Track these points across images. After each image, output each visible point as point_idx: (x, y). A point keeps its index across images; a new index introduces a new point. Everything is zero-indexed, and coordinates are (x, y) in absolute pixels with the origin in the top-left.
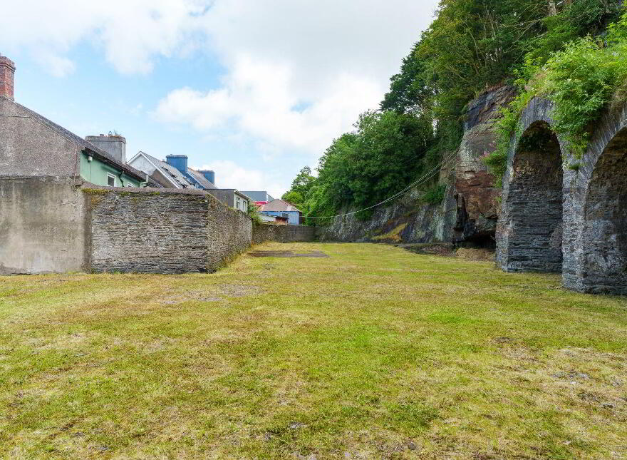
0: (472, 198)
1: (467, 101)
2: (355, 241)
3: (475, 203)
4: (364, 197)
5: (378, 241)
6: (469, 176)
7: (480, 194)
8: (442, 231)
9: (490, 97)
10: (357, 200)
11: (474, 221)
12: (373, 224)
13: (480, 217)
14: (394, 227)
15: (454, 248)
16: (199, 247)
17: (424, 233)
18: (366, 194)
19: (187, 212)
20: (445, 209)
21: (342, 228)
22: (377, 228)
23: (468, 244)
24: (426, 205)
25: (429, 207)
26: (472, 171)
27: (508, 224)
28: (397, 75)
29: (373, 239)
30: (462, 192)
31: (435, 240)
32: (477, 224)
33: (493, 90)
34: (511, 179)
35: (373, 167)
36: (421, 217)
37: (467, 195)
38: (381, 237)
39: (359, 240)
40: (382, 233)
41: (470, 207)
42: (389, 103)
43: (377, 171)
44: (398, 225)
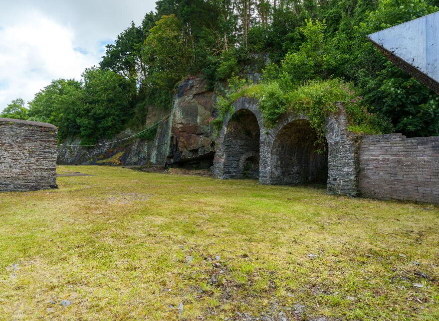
0: (181, 139)
1: (177, 81)
2: (80, 164)
3: (183, 142)
4: (90, 131)
5: (103, 164)
6: (180, 126)
7: (186, 137)
8: (155, 157)
9: (190, 82)
10: (83, 133)
11: (182, 152)
12: (96, 151)
13: (185, 150)
14: (113, 154)
15: (165, 168)
16: (50, 169)
17: (137, 159)
18: (90, 129)
19: (40, 141)
20: (157, 144)
21: (67, 154)
22: (100, 154)
23: (174, 166)
24: (138, 140)
25: (141, 141)
26: (181, 123)
27: (223, 155)
28: (111, 45)
29: (98, 162)
30: (175, 135)
31: (151, 163)
32: (184, 154)
33: (193, 79)
34: (225, 133)
35: (99, 109)
36: (134, 148)
37: (179, 137)
38: (105, 161)
39: (84, 163)
40: (104, 158)
41: (180, 144)
42: (106, 63)
43: (101, 113)
44: (117, 152)
